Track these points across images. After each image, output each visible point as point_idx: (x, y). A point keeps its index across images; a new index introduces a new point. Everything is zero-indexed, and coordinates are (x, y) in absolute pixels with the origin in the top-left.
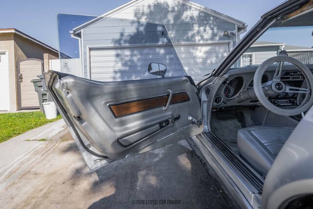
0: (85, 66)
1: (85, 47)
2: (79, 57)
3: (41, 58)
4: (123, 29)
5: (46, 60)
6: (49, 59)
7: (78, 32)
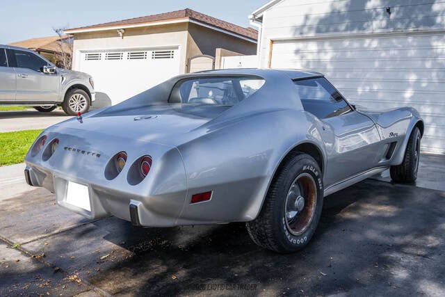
1: (265, 39)
2: (256, 54)
3: (213, 55)
4: (311, 9)
5: (218, 57)
6: (221, 56)
7: (259, 16)
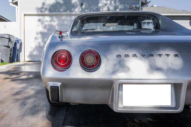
0: (21, 28)
1: (21, 13)
2: (16, 21)
7: (15, 1)
